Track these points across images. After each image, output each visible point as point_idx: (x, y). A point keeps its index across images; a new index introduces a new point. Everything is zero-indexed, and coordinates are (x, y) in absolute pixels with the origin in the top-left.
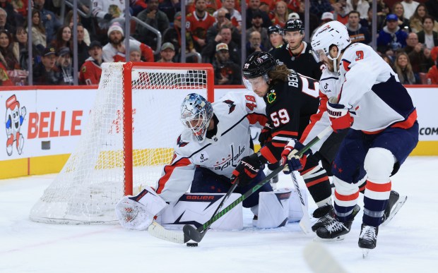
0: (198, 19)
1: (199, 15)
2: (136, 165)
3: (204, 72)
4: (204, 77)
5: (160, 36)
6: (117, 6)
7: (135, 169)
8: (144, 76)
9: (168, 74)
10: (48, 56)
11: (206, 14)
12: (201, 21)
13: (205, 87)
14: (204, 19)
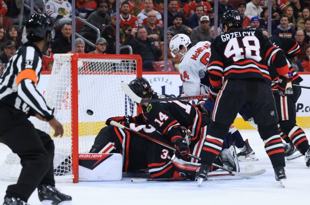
0: (124, 20)
1: (125, 17)
2: (81, 135)
3: (134, 62)
4: (135, 65)
5: (99, 33)
6: (64, 9)
7: (80, 138)
8: (87, 64)
9: (106, 63)
10: (9, 48)
11: (130, 15)
12: (126, 21)
13: (135, 74)
14: (128, 20)
